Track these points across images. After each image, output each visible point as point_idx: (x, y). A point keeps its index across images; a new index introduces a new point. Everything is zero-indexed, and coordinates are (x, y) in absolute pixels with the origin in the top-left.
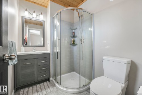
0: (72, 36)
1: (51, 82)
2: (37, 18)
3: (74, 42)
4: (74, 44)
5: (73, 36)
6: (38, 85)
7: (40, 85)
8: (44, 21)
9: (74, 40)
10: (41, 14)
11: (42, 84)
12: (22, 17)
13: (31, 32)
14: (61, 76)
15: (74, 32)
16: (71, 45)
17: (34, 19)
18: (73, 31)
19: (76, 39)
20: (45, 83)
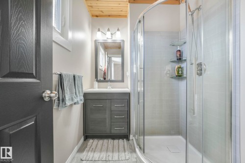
0: (175, 59)
1: (130, 142)
2: (113, 39)
3: (180, 72)
4: (180, 76)
5: (177, 59)
6: (110, 141)
7: (113, 142)
8: (123, 41)
9: (179, 68)
10: (118, 30)
11: (116, 141)
12: (96, 41)
13: (114, 61)
14: (145, 137)
15: (179, 51)
16: (172, 78)
17: (110, 41)
18: (178, 49)
19: (183, 65)
20: (121, 141)
